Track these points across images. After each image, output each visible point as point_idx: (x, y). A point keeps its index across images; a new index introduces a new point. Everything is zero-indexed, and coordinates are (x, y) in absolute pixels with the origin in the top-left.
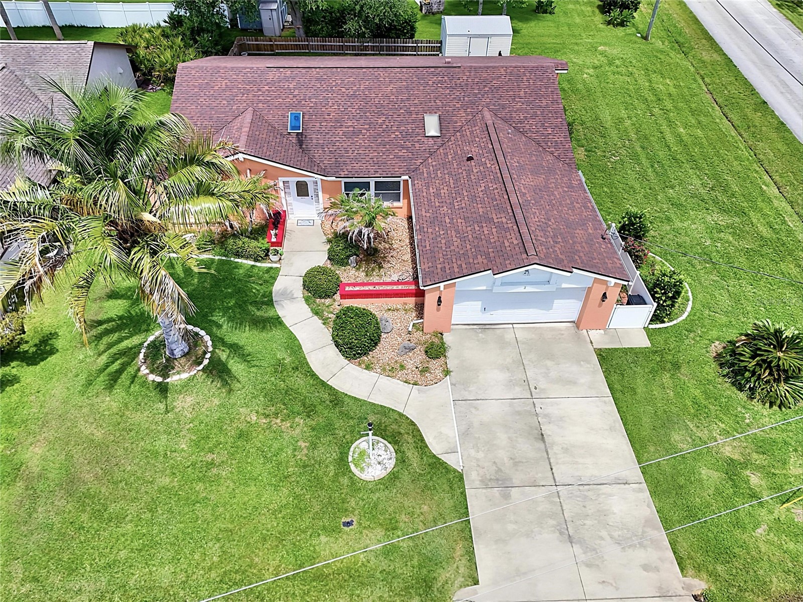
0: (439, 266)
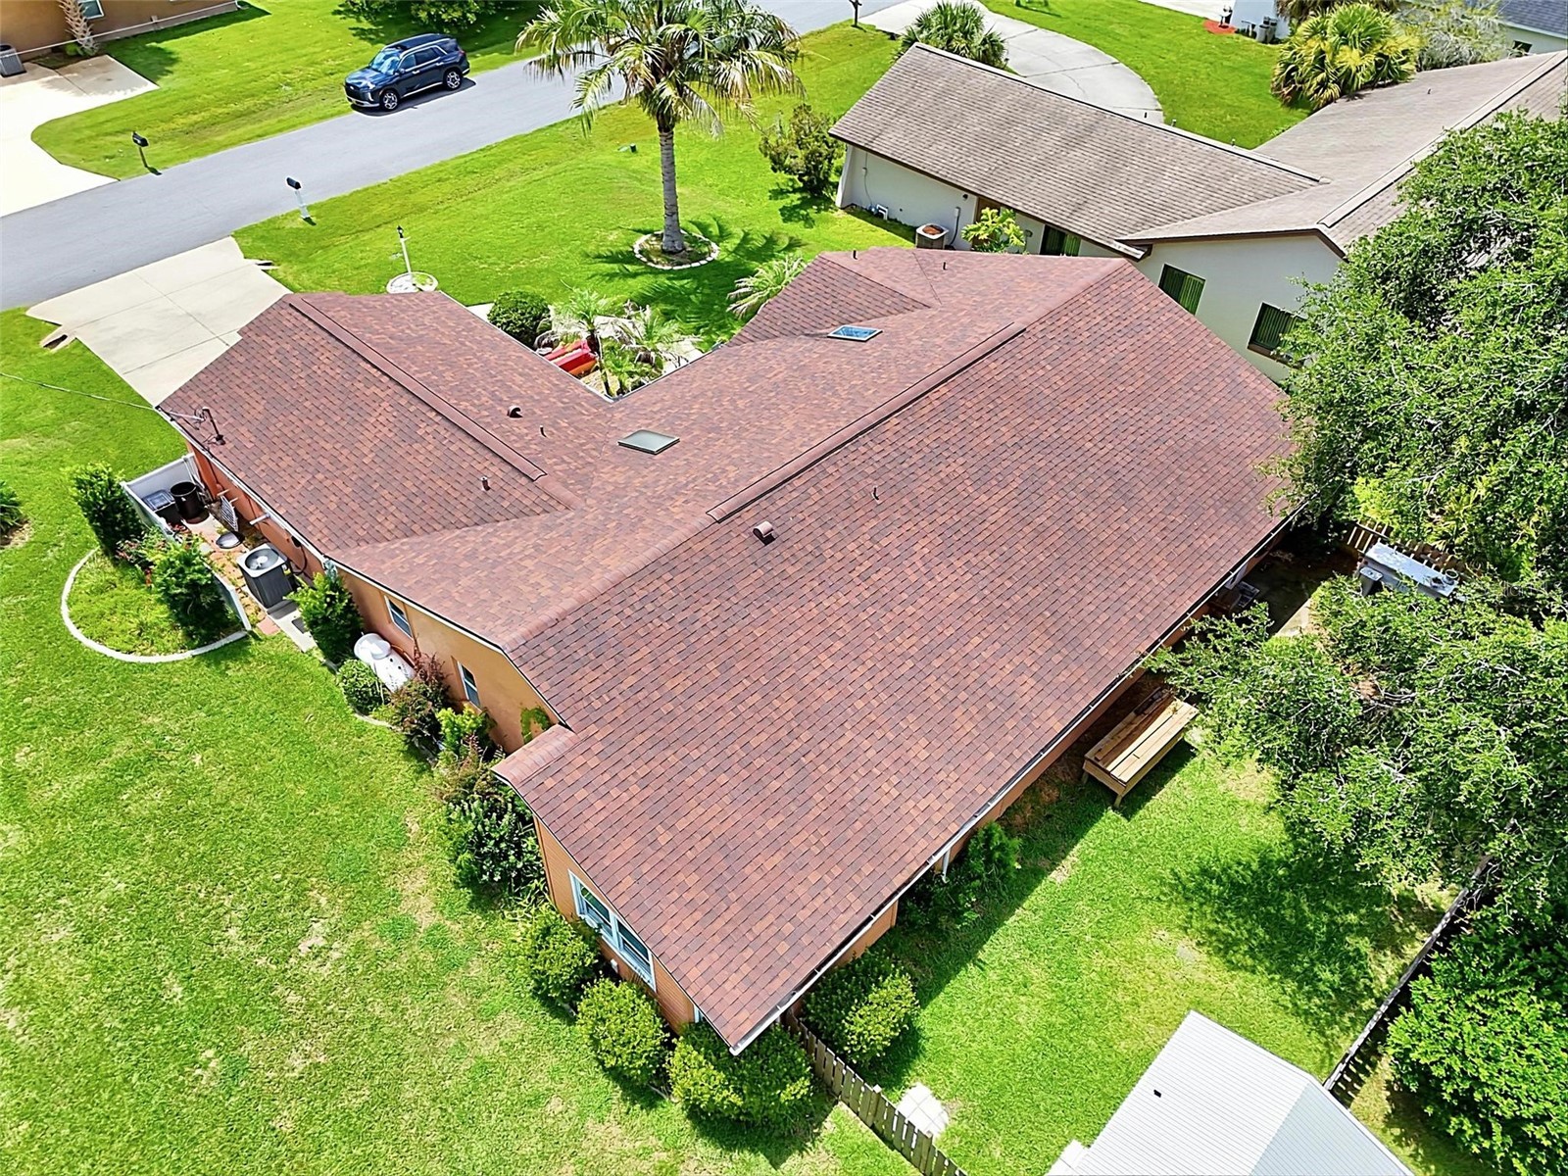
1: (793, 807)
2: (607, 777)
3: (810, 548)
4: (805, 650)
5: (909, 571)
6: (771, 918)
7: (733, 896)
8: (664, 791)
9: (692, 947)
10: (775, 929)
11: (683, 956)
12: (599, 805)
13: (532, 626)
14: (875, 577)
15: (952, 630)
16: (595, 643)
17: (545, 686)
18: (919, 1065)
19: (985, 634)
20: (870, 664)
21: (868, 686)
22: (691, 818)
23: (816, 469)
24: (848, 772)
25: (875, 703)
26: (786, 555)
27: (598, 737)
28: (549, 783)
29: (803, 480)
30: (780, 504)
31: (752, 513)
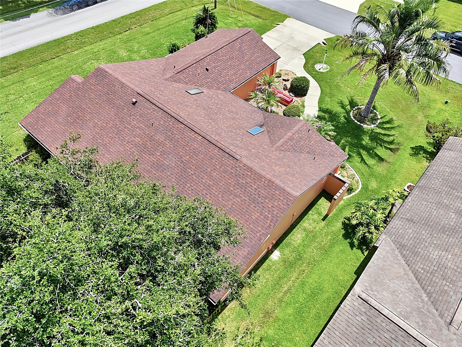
0: (270, 55)
1: (64, 123)
3: (133, 113)
4: (102, 118)
5: (129, 137)
8: (68, 100)
14: (126, 130)
15: (111, 150)
16: (101, 79)
17: (91, 74)
20: (100, 133)
21: (94, 133)
22: (63, 106)
26: (130, 109)
29: (155, 108)
30: (145, 104)
31: (142, 99)
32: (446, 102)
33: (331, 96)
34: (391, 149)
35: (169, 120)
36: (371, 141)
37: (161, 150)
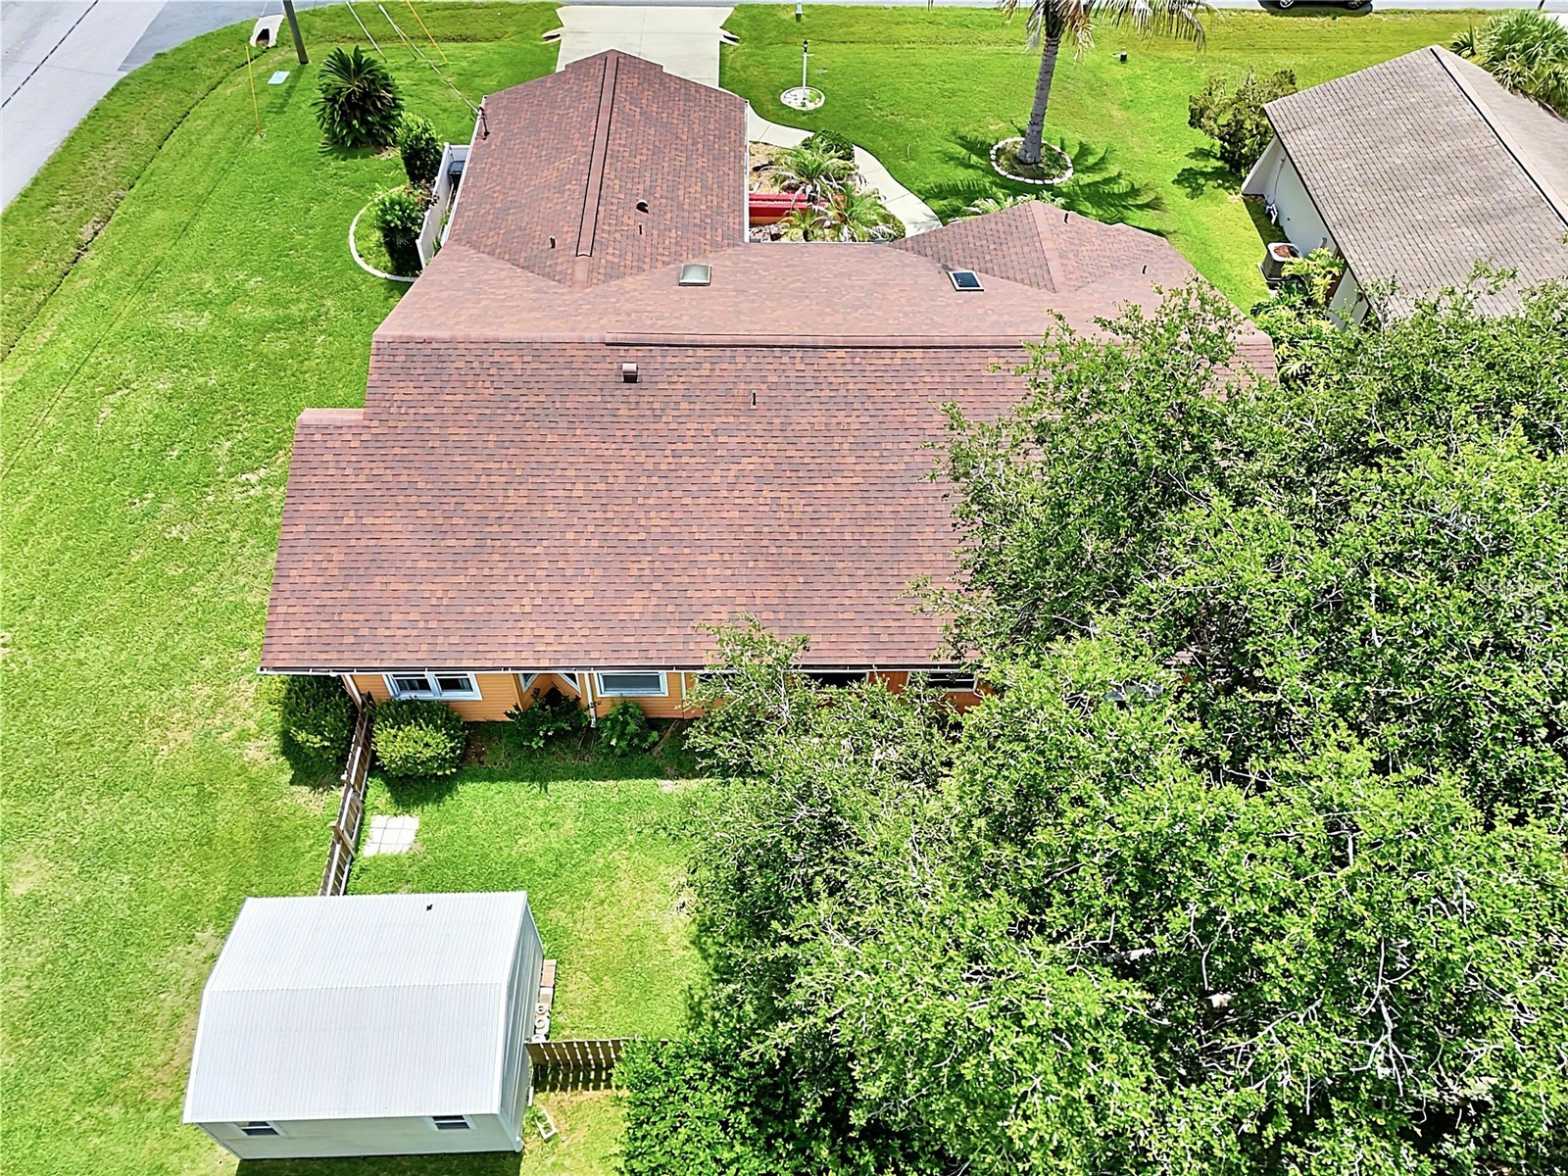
1: (449, 565)
2: (354, 459)
3: (656, 406)
4: (571, 473)
5: (718, 473)
6: (361, 617)
7: (352, 586)
8: (378, 493)
9: (297, 594)
10: (357, 625)
11: (287, 594)
12: (331, 472)
13: (407, 333)
14: (685, 460)
15: (703, 536)
16: (434, 371)
17: (375, 377)
18: (430, 807)
19: (727, 557)
20: (610, 515)
21: (591, 529)
22: (377, 521)
23: (728, 352)
24: (512, 572)
25: (583, 543)
26: (632, 399)
27: (374, 431)
28: (317, 437)
29: (707, 354)
30: (669, 359)
31: (640, 354)
32: (1124, 58)
33: (912, 155)
34: (1147, 206)
35: (785, 360)
36: (1100, 207)
37: (846, 446)
